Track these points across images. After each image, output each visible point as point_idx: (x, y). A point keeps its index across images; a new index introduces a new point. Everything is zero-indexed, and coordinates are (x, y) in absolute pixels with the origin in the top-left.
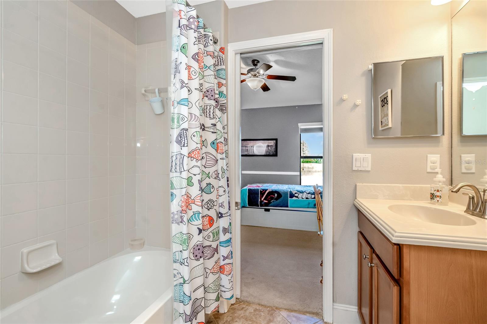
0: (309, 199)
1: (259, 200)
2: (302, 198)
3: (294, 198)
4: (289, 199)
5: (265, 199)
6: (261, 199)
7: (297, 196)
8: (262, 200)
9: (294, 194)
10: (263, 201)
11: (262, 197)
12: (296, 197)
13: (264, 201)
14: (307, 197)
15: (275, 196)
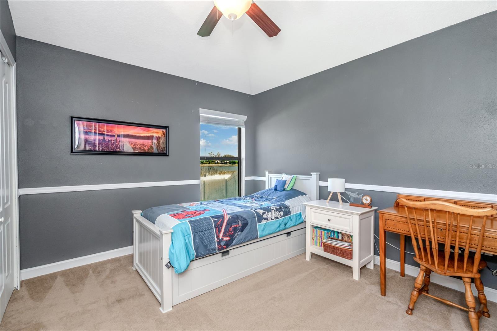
0: (279, 218)
1: (216, 239)
2: (272, 219)
3: (264, 222)
4: (257, 224)
5: (225, 235)
6: (218, 237)
7: (266, 217)
8: (221, 237)
9: (262, 214)
10: (222, 239)
11: (219, 231)
12: (265, 219)
13: (225, 239)
14: (276, 216)
15: (238, 224)
